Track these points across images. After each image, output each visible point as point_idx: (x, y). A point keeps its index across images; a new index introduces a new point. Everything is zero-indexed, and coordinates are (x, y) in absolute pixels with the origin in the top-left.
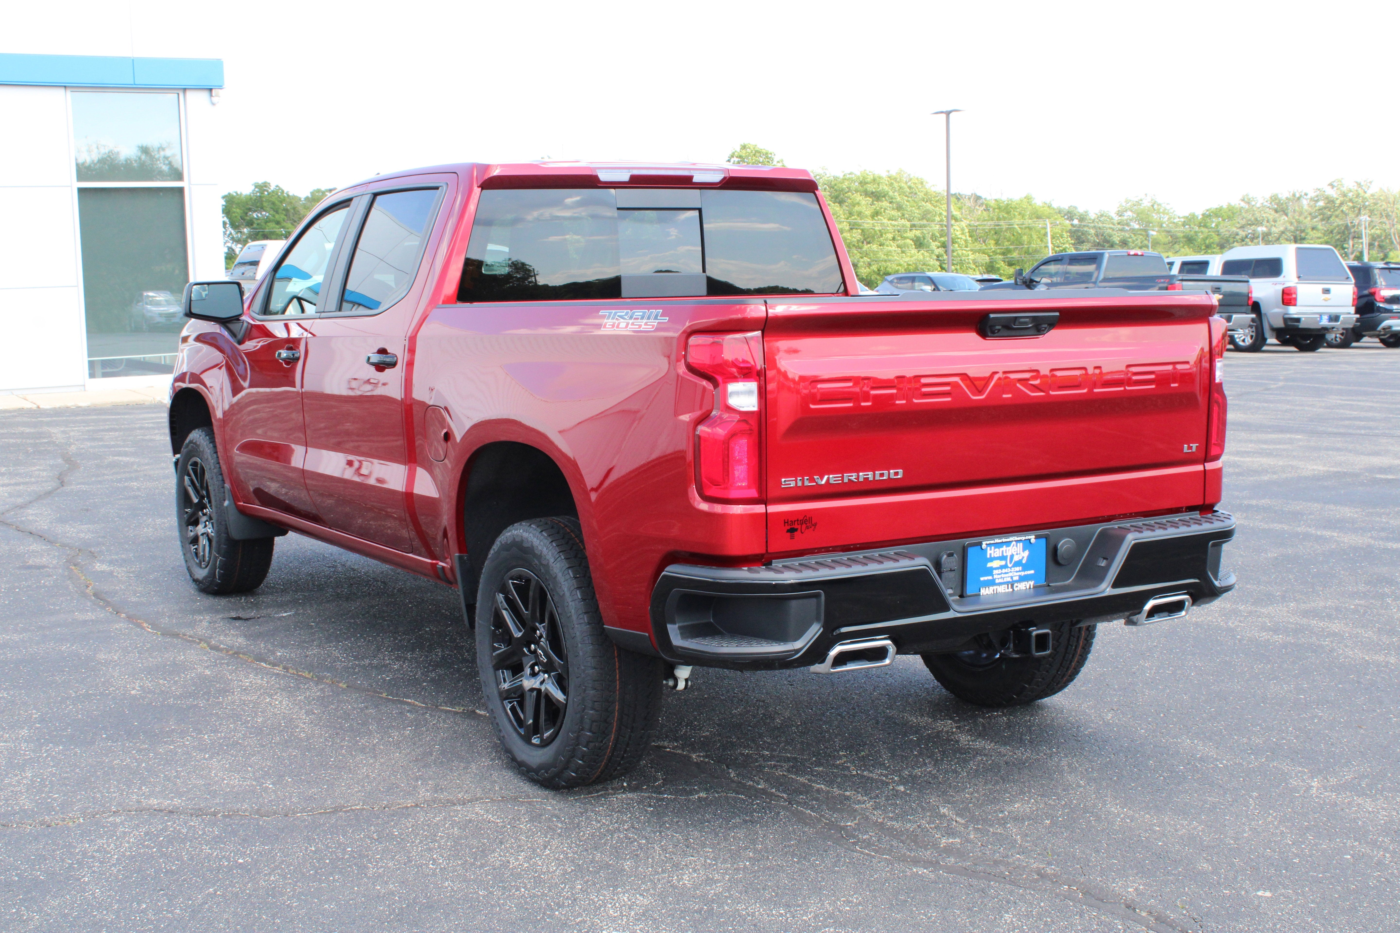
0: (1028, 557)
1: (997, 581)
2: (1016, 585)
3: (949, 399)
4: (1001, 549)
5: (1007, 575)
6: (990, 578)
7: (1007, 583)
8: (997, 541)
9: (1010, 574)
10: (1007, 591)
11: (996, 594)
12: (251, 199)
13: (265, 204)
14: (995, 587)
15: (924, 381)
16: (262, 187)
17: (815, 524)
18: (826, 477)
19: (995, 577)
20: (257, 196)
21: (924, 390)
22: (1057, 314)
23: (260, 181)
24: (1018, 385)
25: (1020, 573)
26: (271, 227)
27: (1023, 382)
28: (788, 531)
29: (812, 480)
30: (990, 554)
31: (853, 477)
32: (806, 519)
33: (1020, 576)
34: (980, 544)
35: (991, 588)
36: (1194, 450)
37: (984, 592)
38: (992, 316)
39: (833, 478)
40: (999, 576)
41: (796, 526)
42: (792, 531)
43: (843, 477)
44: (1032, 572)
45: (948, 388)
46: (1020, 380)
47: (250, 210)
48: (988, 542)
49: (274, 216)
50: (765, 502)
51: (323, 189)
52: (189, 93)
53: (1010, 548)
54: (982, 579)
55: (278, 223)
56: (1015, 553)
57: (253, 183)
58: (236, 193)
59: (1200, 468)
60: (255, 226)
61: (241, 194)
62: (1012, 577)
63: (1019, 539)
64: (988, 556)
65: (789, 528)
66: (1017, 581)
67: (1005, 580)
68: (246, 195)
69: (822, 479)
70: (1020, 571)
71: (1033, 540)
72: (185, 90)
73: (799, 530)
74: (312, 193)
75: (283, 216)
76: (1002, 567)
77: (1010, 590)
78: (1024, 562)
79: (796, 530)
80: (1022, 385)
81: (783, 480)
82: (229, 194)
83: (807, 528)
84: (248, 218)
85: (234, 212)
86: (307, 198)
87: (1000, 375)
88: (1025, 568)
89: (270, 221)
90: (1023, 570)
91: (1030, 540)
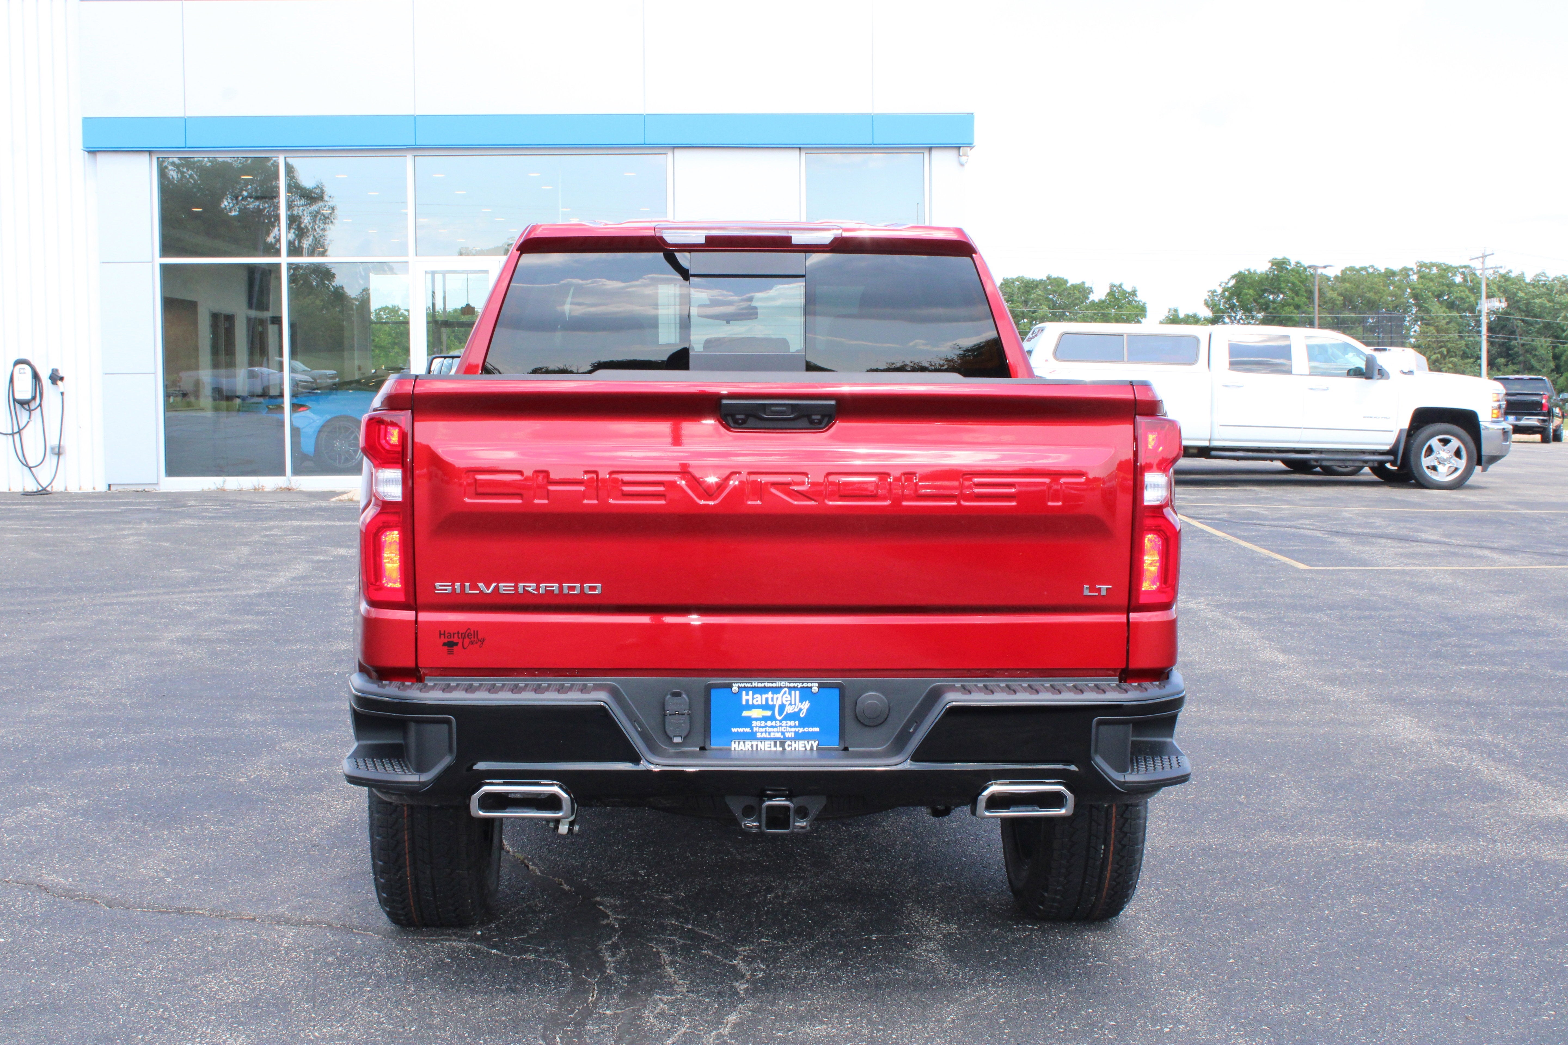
0: (808, 710)
1: (759, 735)
2: (788, 743)
3: (663, 502)
4: (764, 696)
5: (775, 730)
6: (747, 730)
7: (775, 740)
8: (755, 684)
9: (782, 729)
10: (773, 749)
11: (755, 752)
12: (1267, 278)
13: (1283, 285)
14: (755, 743)
15: (627, 478)
16: (1280, 265)
17: (483, 640)
18: (494, 585)
19: (755, 729)
20: (1274, 275)
21: (626, 488)
22: (833, 402)
23: (1280, 257)
24: (773, 490)
25: (797, 730)
26: (1287, 312)
27: (779, 486)
28: (444, 644)
29: (474, 586)
30: (747, 701)
31: (531, 587)
32: (471, 633)
33: (795, 732)
34: (730, 686)
35: (748, 744)
36: (1103, 593)
37: (737, 746)
38: (725, 402)
39: (505, 587)
40: (761, 730)
41: (455, 640)
42: (450, 644)
43: (516, 587)
44: (817, 729)
45: (661, 489)
46: (774, 484)
47: (1265, 291)
48: (742, 685)
49: (1293, 299)
50: (416, 608)
51: (1357, 267)
52: (934, 153)
53: (780, 696)
54: (734, 730)
55: (1297, 307)
56: (787, 703)
57: (1270, 258)
58: (1249, 271)
59: (1122, 618)
60: (1270, 310)
61: (1255, 273)
62: (783, 733)
63: (792, 685)
64: (744, 703)
65: (446, 640)
66: (790, 739)
67: (772, 735)
68: (1262, 273)
69: (488, 588)
70: (795, 726)
71: (815, 689)
72: (930, 149)
73: (460, 645)
74: (1343, 272)
75: (1304, 299)
76: (765, 719)
77: (780, 749)
78: (802, 715)
79: (456, 644)
80: (778, 490)
81: (437, 584)
82: (1240, 273)
83: (471, 643)
84: (1262, 301)
85: (1246, 294)
86: (1336, 277)
87: (744, 477)
88: (803, 723)
89: (1289, 305)
90: (801, 725)
91: (811, 688)
